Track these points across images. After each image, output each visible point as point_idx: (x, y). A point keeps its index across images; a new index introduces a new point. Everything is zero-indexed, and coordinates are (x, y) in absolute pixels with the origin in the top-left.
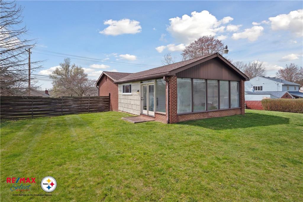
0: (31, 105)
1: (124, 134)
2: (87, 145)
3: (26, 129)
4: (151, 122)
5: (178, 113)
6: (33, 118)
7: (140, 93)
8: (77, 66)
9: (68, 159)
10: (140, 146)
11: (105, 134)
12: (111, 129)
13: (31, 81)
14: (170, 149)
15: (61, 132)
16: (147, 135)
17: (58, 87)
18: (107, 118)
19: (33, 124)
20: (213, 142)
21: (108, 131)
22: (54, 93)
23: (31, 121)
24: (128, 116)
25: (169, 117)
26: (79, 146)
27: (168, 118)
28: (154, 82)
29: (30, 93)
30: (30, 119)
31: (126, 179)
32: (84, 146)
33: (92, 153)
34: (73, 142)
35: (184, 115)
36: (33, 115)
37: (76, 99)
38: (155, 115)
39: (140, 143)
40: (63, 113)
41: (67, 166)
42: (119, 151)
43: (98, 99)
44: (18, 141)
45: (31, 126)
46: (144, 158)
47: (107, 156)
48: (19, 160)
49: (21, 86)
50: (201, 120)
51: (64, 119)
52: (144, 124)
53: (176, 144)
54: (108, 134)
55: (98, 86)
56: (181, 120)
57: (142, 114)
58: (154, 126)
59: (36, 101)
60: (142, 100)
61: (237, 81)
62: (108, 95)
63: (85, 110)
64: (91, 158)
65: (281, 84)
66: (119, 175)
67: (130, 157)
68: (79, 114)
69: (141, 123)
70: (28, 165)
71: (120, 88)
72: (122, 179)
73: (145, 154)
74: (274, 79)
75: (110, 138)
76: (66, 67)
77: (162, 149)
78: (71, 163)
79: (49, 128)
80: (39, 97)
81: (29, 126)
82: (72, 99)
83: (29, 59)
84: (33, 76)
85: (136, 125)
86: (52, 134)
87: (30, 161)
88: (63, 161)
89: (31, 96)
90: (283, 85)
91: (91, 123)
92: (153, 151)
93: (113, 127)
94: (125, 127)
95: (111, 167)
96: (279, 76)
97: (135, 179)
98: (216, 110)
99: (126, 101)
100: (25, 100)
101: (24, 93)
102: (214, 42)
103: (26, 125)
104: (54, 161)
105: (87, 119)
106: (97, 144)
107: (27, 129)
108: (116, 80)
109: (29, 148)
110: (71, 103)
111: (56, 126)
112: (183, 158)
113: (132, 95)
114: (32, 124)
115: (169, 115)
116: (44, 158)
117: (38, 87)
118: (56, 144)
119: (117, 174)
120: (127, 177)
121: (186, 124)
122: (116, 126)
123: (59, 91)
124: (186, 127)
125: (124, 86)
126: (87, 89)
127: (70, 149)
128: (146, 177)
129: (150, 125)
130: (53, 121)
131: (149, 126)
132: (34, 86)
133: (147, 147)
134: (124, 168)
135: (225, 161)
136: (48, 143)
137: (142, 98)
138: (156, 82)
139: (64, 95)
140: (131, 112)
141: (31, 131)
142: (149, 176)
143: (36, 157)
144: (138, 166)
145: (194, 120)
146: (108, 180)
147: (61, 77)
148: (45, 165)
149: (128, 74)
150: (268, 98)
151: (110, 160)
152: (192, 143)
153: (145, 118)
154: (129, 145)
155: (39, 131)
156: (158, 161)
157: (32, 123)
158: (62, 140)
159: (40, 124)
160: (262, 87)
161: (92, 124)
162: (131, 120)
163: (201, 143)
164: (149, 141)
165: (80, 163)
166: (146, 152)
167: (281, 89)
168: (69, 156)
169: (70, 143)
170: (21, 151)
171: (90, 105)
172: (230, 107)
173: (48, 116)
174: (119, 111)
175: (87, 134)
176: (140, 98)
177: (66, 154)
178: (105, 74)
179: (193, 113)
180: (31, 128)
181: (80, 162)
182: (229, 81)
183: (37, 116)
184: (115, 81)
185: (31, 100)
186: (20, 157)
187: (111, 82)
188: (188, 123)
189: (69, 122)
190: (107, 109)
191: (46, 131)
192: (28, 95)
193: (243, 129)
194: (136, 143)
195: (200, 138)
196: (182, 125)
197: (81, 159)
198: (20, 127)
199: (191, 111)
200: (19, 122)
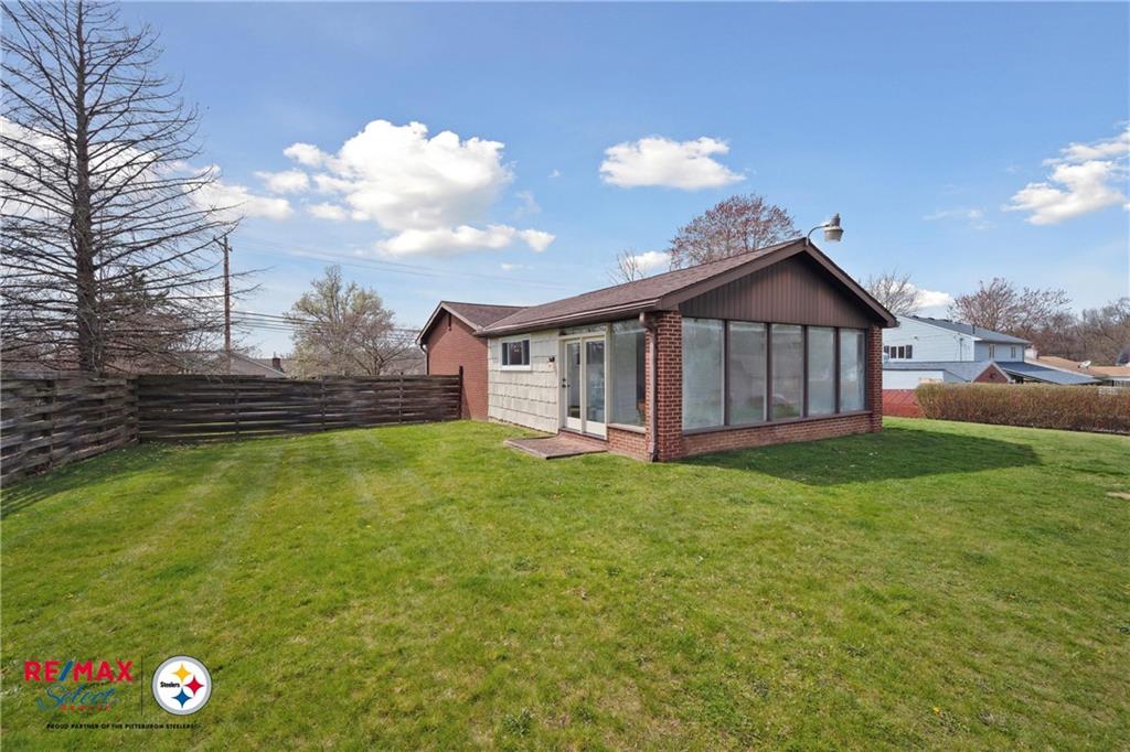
0: (232, 401)
1: (524, 497)
2: (413, 536)
3: (219, 475)
4: (598, 455)
5: (683, 429)
6: (239, 438)
7: (558, 365)
8: (363, 290)
9: (355, 587)
10: (588, 541)
11: (464, 496)
12: (480, 478)
13: (231, 331)
14: (692, 554)
15: (323, 488)
16: (598, 502)
17: (308, 348)
18: (461, 441)
19: (239, 459)
20: (827, 531)
21: (471, 487)
22: (298, 365)
23: (234, 450)
24: (521, 435)
25: (656, 441)
26: (388, 539)
27: (652, 444)
28: (604, 333)
29: (229, 366)
30: (231, 441)
31: (574, 679)
32: (401, 539)
33: (433, 568)
34: (364, 523)
35: (704, 433)
36: (238, 431)
37: (361, 384)
38: (608, 435)
39: (586, 532)
40: (328, 426)
41: (355, 618)
42: (521, 558)
43: (426, 384)
44: (194, 516)
45: (232, 467)
46: (612, 589)
47: (486, 581)
48: (194, 590)
49: (203, 344)
50: (754, 449)
51: (331, 443)
52: (578, 463)
53: (705, 534)
54: (472, 496)
55: (424, 347)
56: (692, 452)
57: (563, 430)
58: (609, 468)
59: (248, 390)
60: (564, 386)
61: (860, 329)
62: (457, 373)
63: (388, 416)
64: (431, 587)
65: (971, 340)
66: (543, 659)
67: (563, 584)
68: (371, 427)
69: (567, 459)
70: (224, 609)
71: (495, 350)
72: (559, 676)
73: (612, 572)
74: (946, 323)
75: (480, 511)
76: (331, 291)
77: (664, 554)
78: (365, 605)
79: (286, 474)
80: (255, 376)
81: (227, 466)
82: (350, 382)
83: (226, 266)
84: (237, 315)
85: (554, 466)
86: (298, 493)
87: (229, 592)
88: (338, 594)
89: (232, 373)
90: (976, 342)
91: (412, 456)
92: (637, 561)
93: (482, 471)
94: (519, 471)
95: (506, 623)
96: (957, 316)
97: (604, 679)
98: (795, 419)
99: (512, 390)
100: (214, 386)
101: (214, 365)
102: (766, 213)
103: (220, 463)
104: (310, 596)
105: (401, 444)
106: (442, 530)
107: (222, 477)
108: (480, 327)
109: (226, 543)
110: (348, 394)
111: (306, 466)
112: (749, 592)
113: (531, 372)
114: (236, 459)
115: (657, 436)
116: (276, 584)
117: (253, 348)
118: (311, 528)
119: (535, 657)
120: (573, 668)
121: (712, 465)
122: (493, 467)
123: (310, 358)
124: (717, 475)
125: (505, 345)
126: (393, 354)
127: (359, 551)
128: (642, 668)
129: (596, 464)
130: (297, 449)
131: (596, 468)
132: (241, 345)
133: (612, 547)
134: (553, 631)
135: (905, 605)
136: (287, 526)
137: (564, 380)
138: (611, 331)
139: (325, 372)
140: (530, 422)
141: (232, 481)
142: (650, 666)
143: (249, 576)
144: (601, 620)
145: (732, 450)
146: (508, 682)
147: (316, 319)
148: (279, 612)
149: (513, 310)
150: (937, 382)
151: (498, 596)
152: (757, 534)
153: (577, 443)
154: (548, 538)
155: (259, 483)
156: (666, 601)
157: (237, 455)
158: (330, 517)
159: (260, 459)
160: (910, 348)
161: (417, 461)
162: (534, 448)
163: (785, 532)
164: (612, 522)
165: (397, 605)
166: (614, 564)
167: (970, 355)
168: (361, 577)
169: (355, 526)
170: (202, 554)
171: (407, 400)
172: (837, 411)
173: (281, 433)
174: (490, 421)
175: (405, 497)
176: (557, 383)
177: (348, 568)
178: (447, 308)
179: (728, 430)
180: (232, 473)
181: (398, 599)
182: (837, 330)
183: (249, 435)
184: (478, 328)
185: (232, 386)
186: (197, 577)
187: (465, 334)
188: (718, 460)
189: (345, 452)
190: (452, 413)
191: (279, 484)
192: (225, 373)
193: (902, 481)
194: (570, 530)
195: (776, 515)
196: (700, 467)
197: (399, 590)
198: (198, 471)
199: (722, 423)
200: (200, 450)
